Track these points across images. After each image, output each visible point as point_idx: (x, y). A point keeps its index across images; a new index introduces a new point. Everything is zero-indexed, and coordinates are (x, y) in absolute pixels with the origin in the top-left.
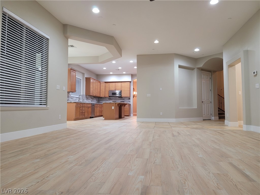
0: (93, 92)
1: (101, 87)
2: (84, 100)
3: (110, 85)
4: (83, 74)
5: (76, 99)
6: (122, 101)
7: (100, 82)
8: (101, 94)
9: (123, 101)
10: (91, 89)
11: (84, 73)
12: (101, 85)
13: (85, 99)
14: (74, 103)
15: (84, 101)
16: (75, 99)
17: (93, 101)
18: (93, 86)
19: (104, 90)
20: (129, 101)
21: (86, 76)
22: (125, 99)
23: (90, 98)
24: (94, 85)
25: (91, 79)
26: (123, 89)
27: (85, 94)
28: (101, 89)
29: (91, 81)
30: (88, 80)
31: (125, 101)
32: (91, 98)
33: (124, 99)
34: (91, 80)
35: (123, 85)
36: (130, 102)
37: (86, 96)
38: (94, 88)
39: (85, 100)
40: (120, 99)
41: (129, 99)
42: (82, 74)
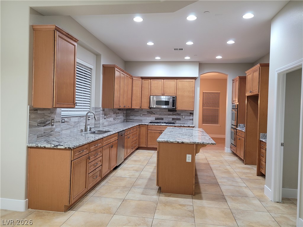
0: (119, 101)
1: (134, 88)
2: (99, 120)
3: (152, 85)
4: (98, 56)
5: (79, 122)
6: (175, 117)
7: (132, 77)
8: (133, 102)
9: (178, 117)
10: (116, 94)
11: (101, 53)
12: (134, 83)
13: (101, 118)
14: (65, 149)
15: (98, 122)
16: (75, 122)
17: (117, 118)
18: (120, 86)
19: (139, 95)
20: (191, 117)
21: (104, 61)
22: (181, 114)
23: (112, 113)
24: (122, 83)
25: (116, 69)
26: (179, 94)
27: (101, 106)
28: (134, 92)
29: (117, 74)
30: (108, 71)
31: (183, 118)
32: (114, 114)
33: (179, 115)
34: (116, 72)
35: (179, 85)
36: (193, 120)
37: (103, 110)
38: (122, 91)
39: (101, 121)
40: (171, 113)
41: (192, 114)
42: (96, 56)
